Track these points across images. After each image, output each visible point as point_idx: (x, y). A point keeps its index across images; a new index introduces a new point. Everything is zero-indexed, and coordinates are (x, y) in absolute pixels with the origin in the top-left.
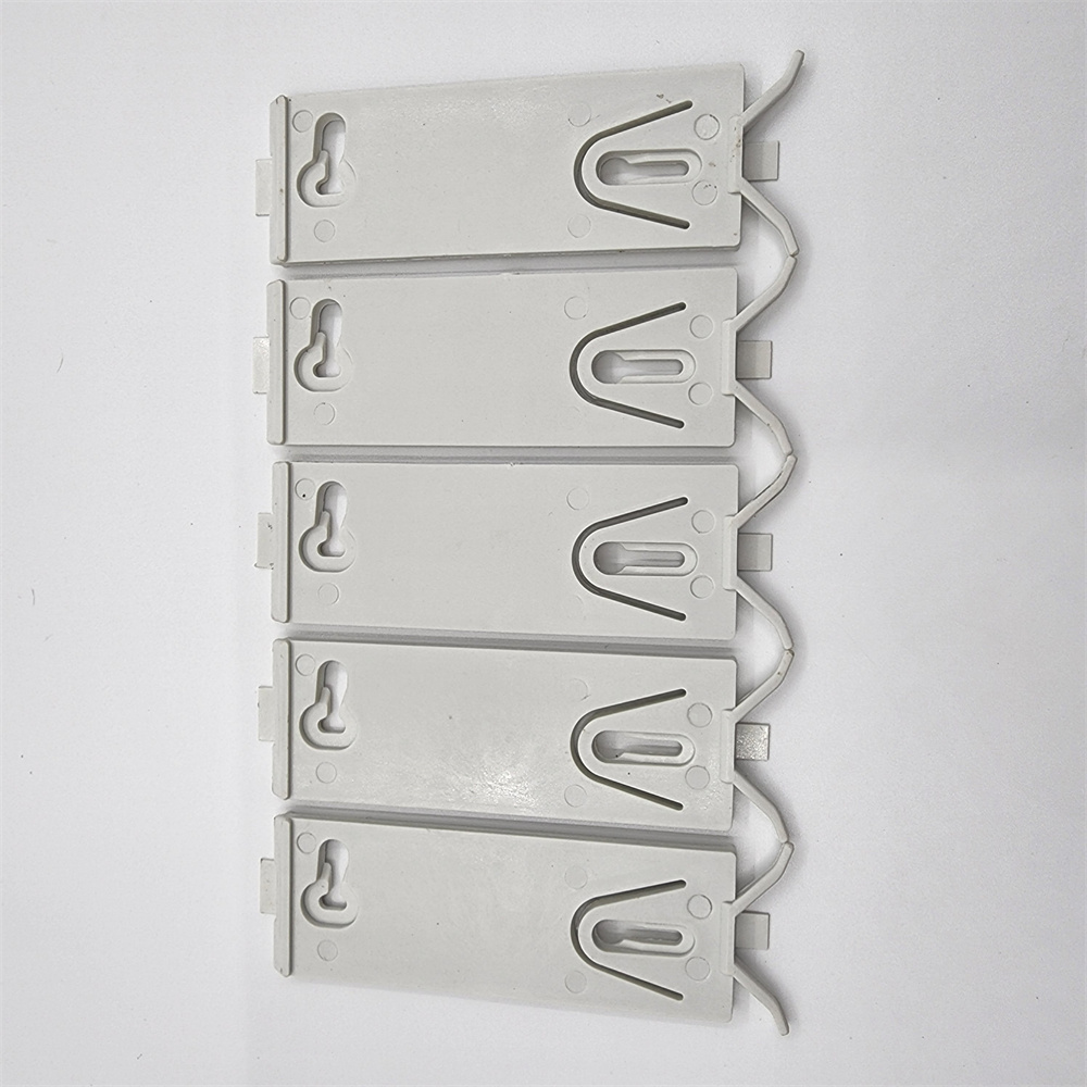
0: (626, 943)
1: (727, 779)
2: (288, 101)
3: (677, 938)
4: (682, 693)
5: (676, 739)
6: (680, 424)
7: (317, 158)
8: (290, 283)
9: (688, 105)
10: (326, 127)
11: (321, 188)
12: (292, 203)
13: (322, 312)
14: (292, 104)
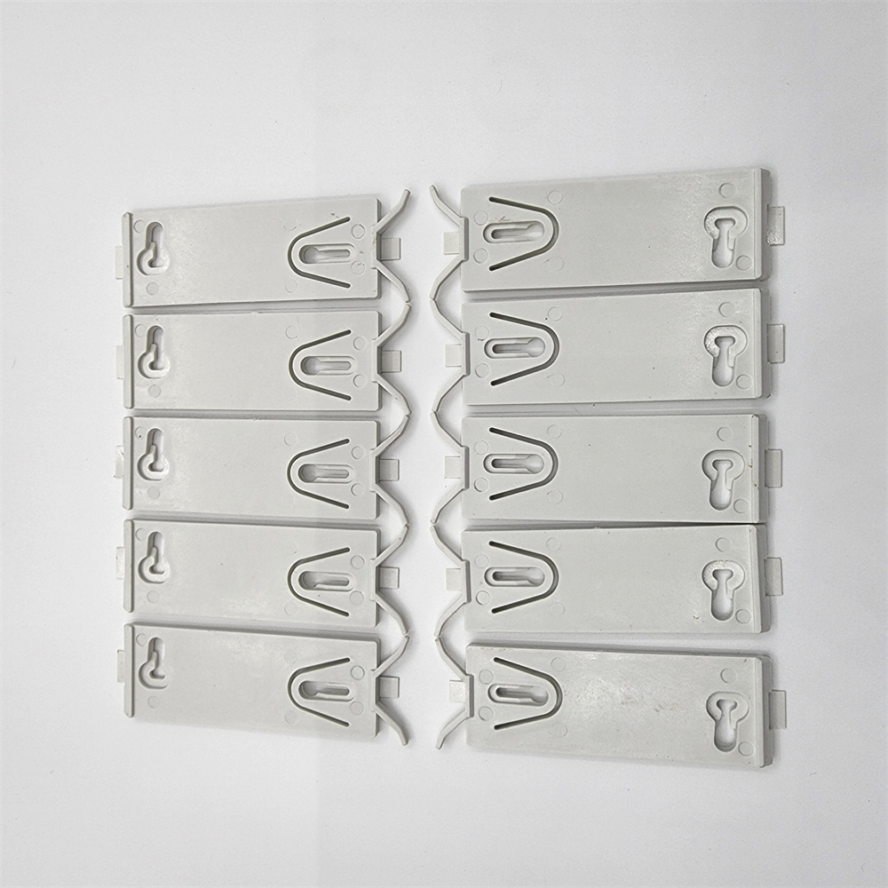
0: (319, 695)
1: (372, 598)
2: (131, 215)
3: (347, 692)
4: (347, 550)
5: (346, 576)
6: (348, 398)
7: (148, 247)
8: (135, 316)
9: (348, 219)
10: (153, 230)
11: (151, 264)
12: (134, 272)
13: (153, 333)
14: (134, 217)
